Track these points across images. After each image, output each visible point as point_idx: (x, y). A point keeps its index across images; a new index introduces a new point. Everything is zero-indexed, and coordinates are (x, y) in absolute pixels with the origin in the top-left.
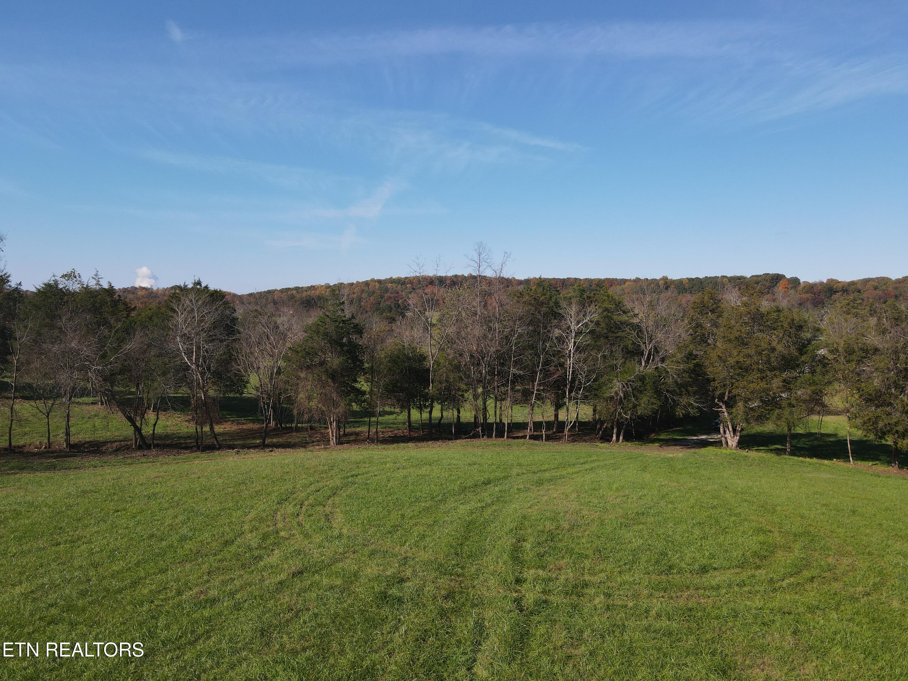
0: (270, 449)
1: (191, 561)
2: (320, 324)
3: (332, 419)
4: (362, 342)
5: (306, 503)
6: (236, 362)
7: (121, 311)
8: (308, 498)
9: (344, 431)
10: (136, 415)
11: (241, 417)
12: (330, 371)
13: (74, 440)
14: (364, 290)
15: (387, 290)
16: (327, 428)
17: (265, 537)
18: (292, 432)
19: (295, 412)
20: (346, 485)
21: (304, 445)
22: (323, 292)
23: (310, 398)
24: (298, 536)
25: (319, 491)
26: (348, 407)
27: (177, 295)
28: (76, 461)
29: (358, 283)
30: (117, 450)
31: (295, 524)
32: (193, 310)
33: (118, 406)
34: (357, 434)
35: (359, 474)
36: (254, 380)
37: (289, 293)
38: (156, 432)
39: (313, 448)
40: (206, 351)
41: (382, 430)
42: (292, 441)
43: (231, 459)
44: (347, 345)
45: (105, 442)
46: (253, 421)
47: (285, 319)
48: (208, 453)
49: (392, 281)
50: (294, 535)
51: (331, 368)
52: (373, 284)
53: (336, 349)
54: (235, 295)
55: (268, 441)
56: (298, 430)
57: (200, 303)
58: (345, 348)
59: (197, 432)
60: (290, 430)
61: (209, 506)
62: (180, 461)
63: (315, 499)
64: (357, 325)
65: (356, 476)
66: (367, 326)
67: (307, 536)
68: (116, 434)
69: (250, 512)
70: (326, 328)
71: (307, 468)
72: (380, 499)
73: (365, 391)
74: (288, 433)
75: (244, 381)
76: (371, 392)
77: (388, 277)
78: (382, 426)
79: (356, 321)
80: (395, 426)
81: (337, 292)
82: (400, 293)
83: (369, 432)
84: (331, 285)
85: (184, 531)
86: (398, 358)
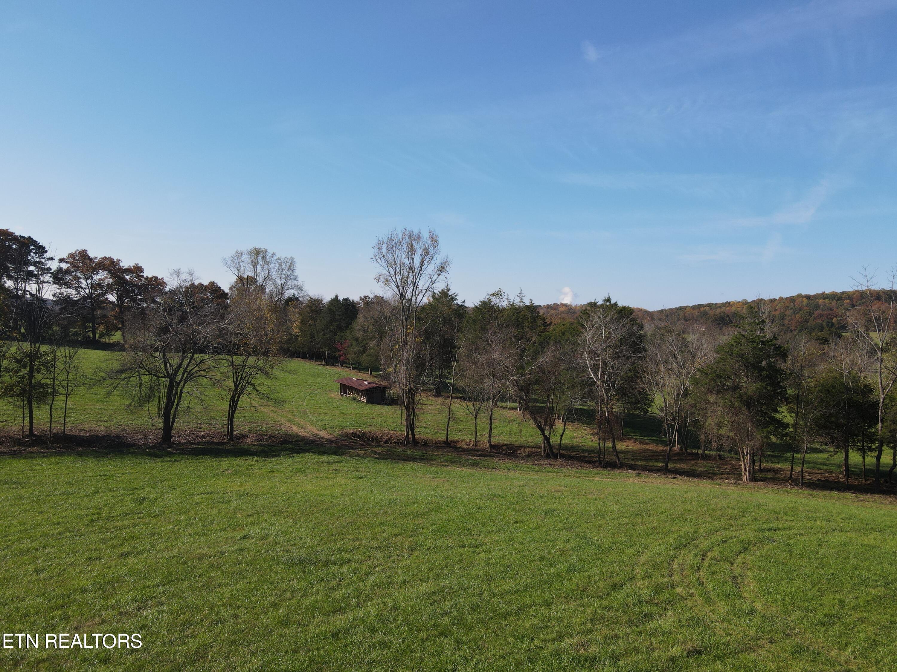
0: (673, 476)
1: (576, 599)
2: (735, 344)
3: (745, 452)
4: (786, 365)
5: (709, 555)
6: (641, 380)
7: (539, 326)
8: (711, 550)
9: (760, 465)
10: (545, 425)
11: (645, 436)
12: (745, 397)
13: (494, 441)
14: (788, 307)
15: (817, 307)
16: (739, 459)
17: (658, 589)
18: (698, 459)
19: (702, 438)
20: (760, 541)
21: (710, 476)
22: (739, 309)
23: (719, 425)
24: (697, 598)
25: (725, 542)
26: (765, 440)
27: (587, 311)
28: (493, 461)
29: (781, 299)
30: (529, 456)
31: (695, 581)
32: (600, 326)
33: (531, 415)
34: (776, 471)
35: (779, 529)
36: (658, 400)
37: (702, 309)
38: (563, 442)
39: (720, 481)
40: (612, 367)
41: (809, 470)
42: (699, 469)
43: (631, 480)
44: (766, 370)
45: (520, 447)
46: (657, 442)
47: (696, 337)
48: (609, 471)
49: (823, 296)
50: (692, 595)
51: (746, 394)
52: (800, 300)
53: (753, 373)
54: (646, 312)
55: (671, 466)
56: (705, 457)
57: (608, 319)
58: (765, 373)
59: (600, 448)
60: (696, 456)
61: (602, 534)
62: (582, 475)
63: (720, 552)
64: (780, 347)
65: (775, 530)
66: (791, 347)
67: (709, 601)
68: (530, 440)
69: (643, 552)
70: (741, 350)
71: (713, 509)
72: (808, 570)
73: (788, 424)
74: (694, 460)
75: (649, 400)
76: (795, 426)
77: (820, 292)
78: (808, 465)
79: (778, 343)
80: (825, 467)
81: (756, 309)
82: (835, 309)
83: (792, 471)
84: (749, 301)
85: (573, 560)
86: (833, 387)
